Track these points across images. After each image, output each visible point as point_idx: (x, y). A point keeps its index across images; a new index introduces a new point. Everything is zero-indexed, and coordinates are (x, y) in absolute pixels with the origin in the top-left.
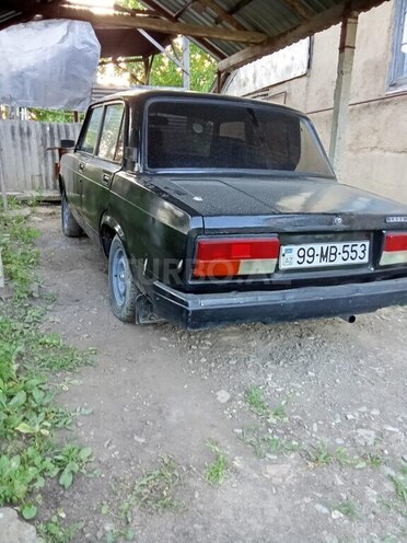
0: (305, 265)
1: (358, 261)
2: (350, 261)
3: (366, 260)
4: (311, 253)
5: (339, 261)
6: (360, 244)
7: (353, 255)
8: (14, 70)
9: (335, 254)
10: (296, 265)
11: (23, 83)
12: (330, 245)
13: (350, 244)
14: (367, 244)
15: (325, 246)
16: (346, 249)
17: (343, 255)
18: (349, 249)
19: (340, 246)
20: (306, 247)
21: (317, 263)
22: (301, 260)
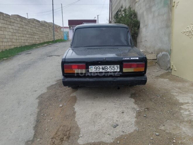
1: (115, 71)
2: (112, 71)
3: (118, 70)
4: (99, 68)
5: (109, 71)
7: (114, 69)
9: (107, 68)
10: (94, 71)
12: (105, 66)
13: (112, 66)
14: (119, 66)
15: (103, 66)
16: (111, 67)
17: (110, 69)
18: (112, 67)
19: (108, 66)
20: (97, 66)
21: (101, 71)
22: (96, 70)
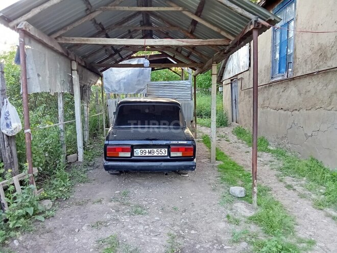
0: (143, 155)
1: (163, 155)
2: (160, 155)
3: (166, 154)
4: (145, 151)
5: (155, 154)
6: (163, 149)
7: (161, 153)
8: (117, 79)
9: (154, 152)
10: (140, 155)
11: (120, 84)
12: (152, 149)
13: (159, 149)
14: (166, 150)
15: (150, 150)
16: (158, 151)
17: (157, 153)
19: (155, 150)
20: (143, 150)
21: (147, 154)
22: (141, 153)
